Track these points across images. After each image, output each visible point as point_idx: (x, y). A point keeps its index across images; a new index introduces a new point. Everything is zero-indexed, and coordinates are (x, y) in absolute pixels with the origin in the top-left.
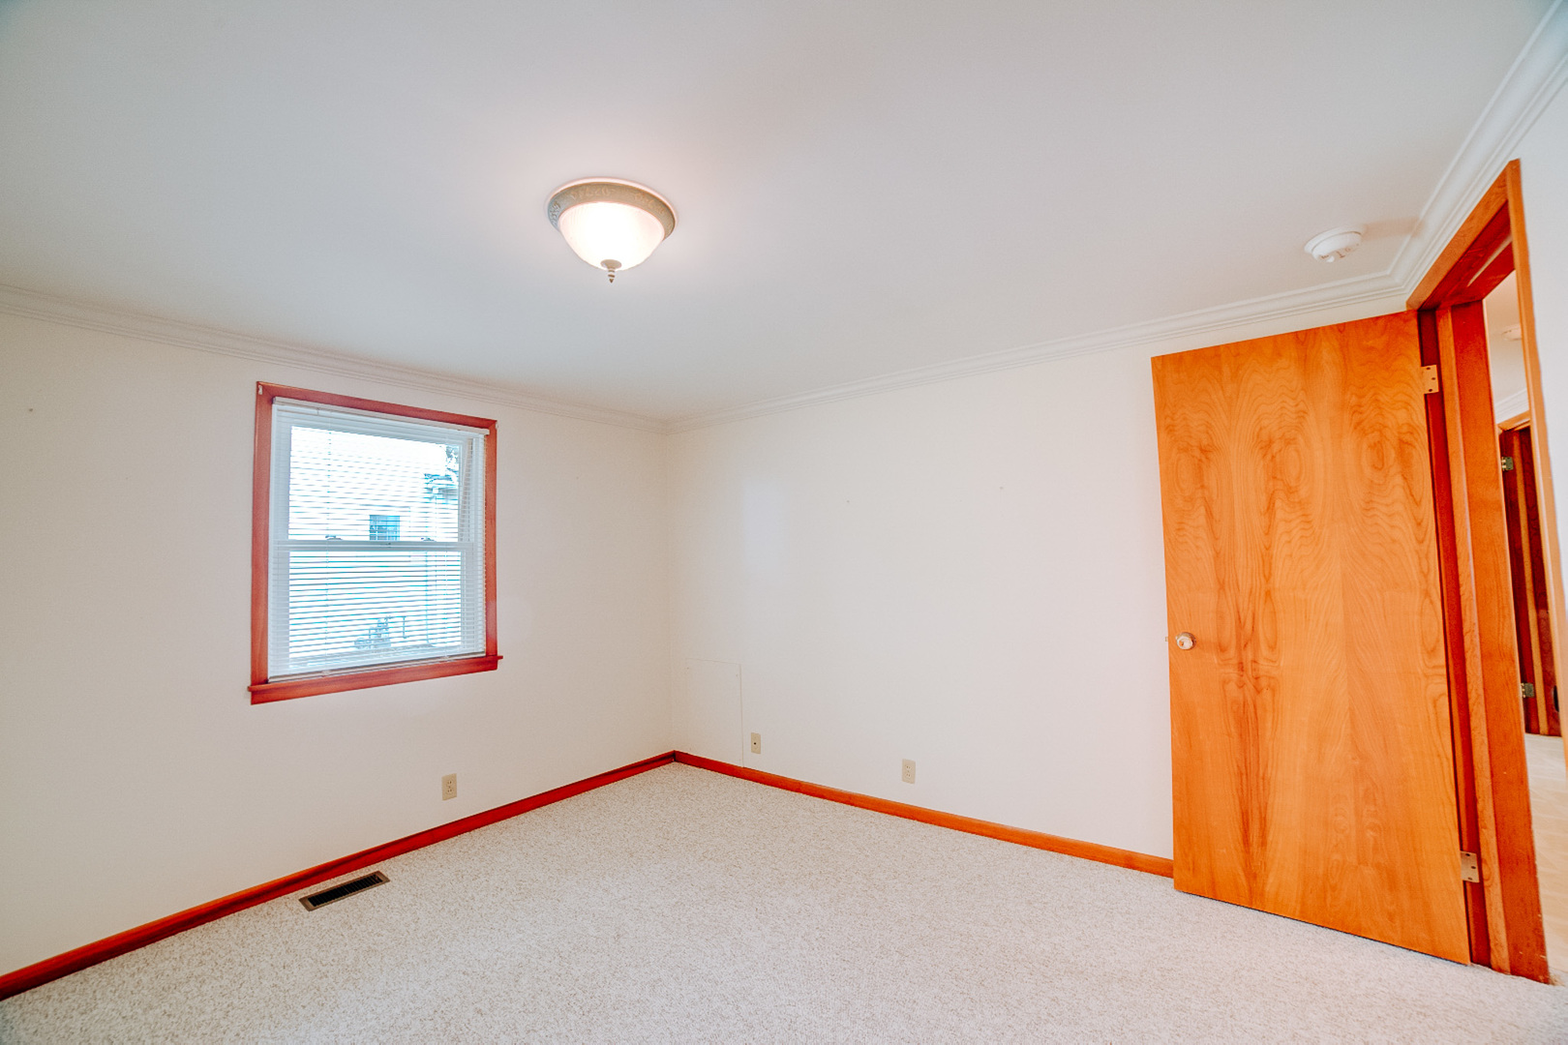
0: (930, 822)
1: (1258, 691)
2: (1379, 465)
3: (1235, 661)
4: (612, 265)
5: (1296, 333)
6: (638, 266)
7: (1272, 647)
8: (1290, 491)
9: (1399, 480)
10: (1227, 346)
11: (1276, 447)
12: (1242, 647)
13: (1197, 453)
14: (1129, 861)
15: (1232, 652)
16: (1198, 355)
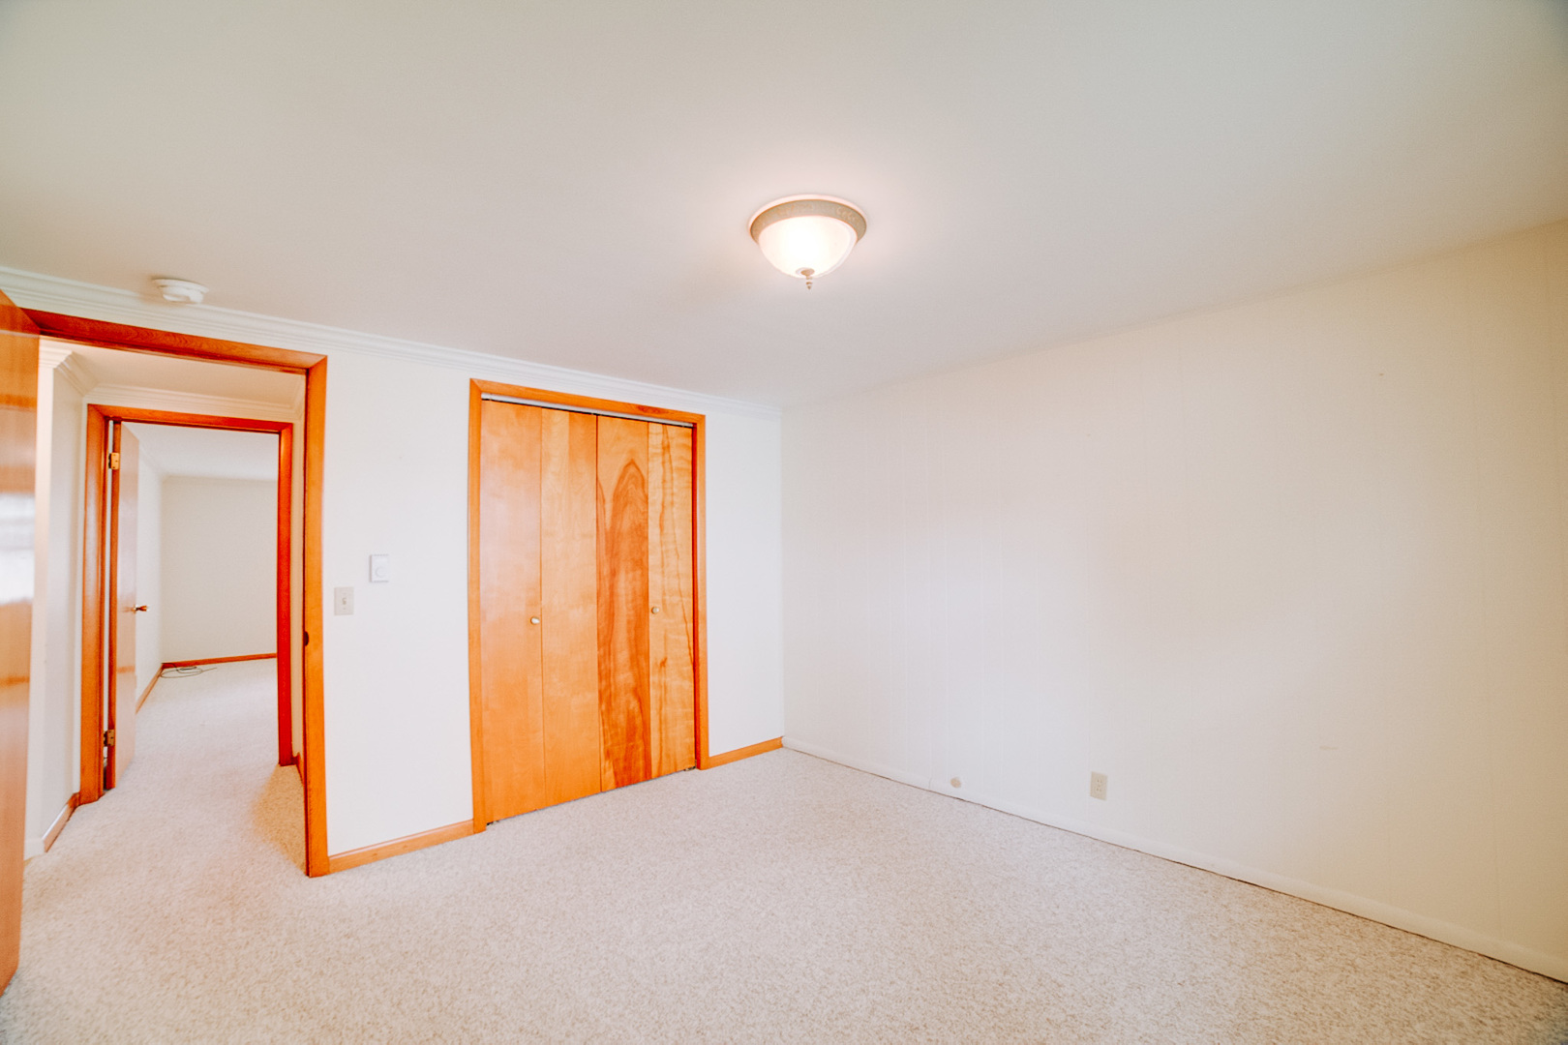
4: (809, 274)
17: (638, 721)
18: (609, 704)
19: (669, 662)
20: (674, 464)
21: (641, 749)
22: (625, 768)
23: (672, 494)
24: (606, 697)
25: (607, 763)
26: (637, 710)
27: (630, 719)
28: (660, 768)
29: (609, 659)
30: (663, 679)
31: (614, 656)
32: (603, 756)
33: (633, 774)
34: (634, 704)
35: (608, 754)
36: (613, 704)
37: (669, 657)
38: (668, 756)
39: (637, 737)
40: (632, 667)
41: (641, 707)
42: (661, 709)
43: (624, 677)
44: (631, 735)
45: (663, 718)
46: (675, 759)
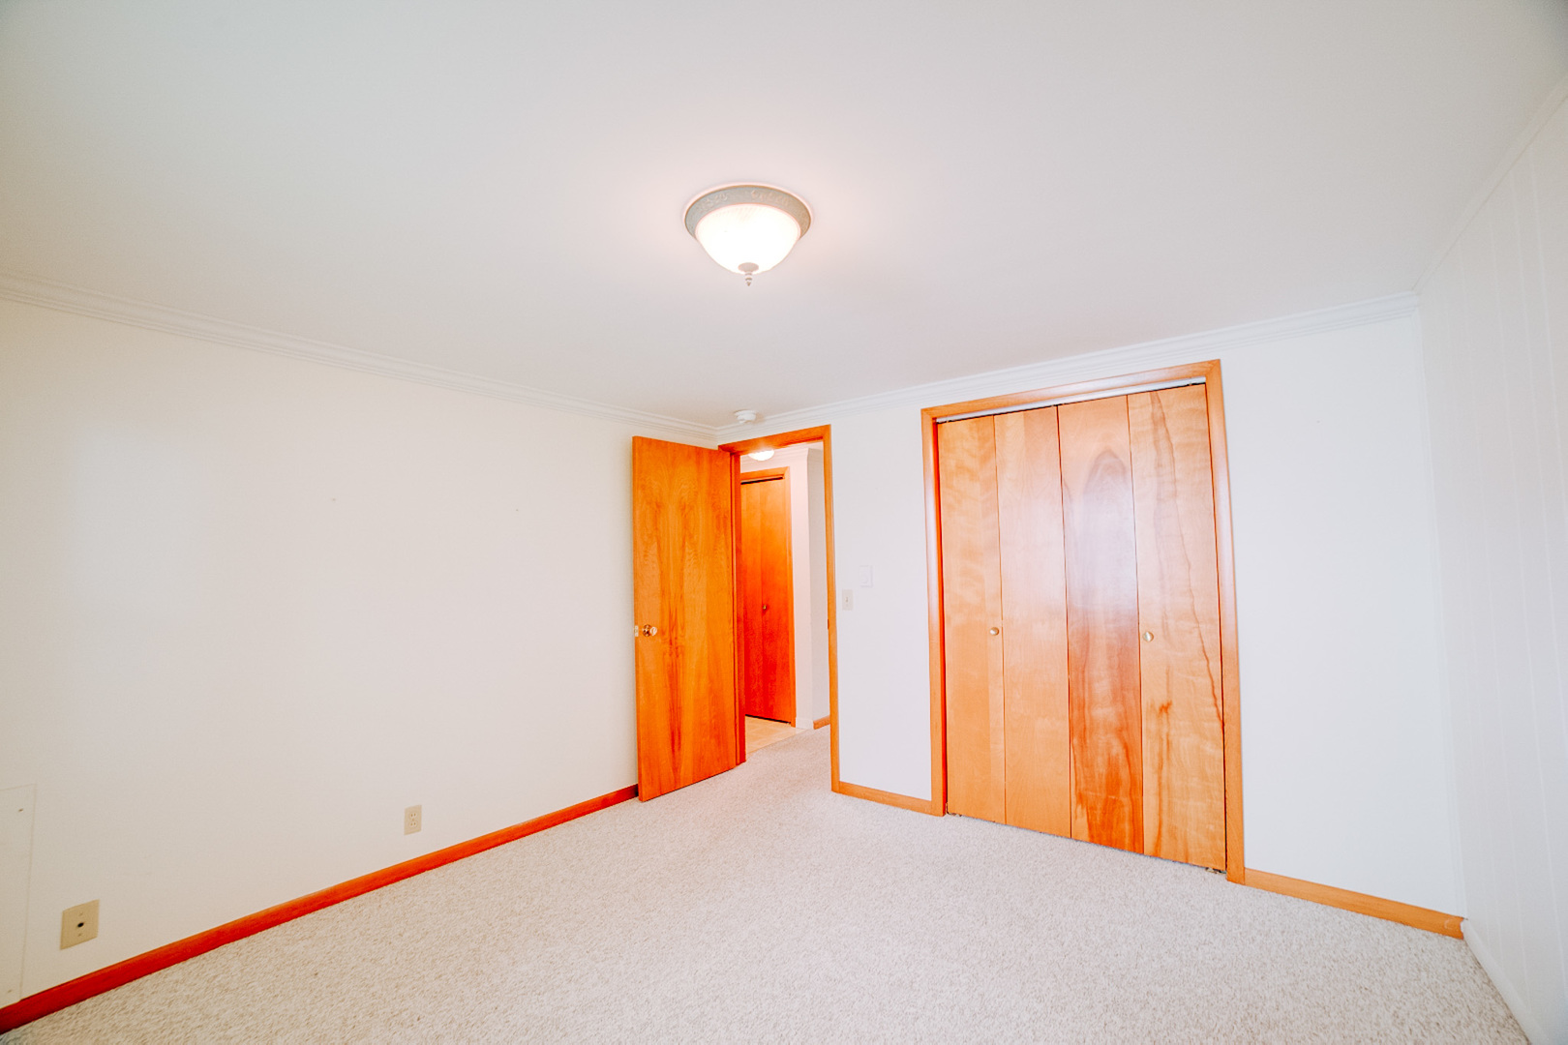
0: (444, 862)
1: (677, 656)
2: (718, 528)
3: (668, 640)
4: (749, 268)
5: (696, 448)
6: (730, 271)
7: (683, 628)
8: (691, 536)
9: (723, 536)
10: (671, 443)
11: (687, 510)
12: (671, 630)
13: (655, 506)
14: (606, 802)
15: (667, 634)
16: (658, 442)
17: (1124, 774)
18: (1083, 738)
19: (1175, 709)
20: (1175, 440)
21: (1127, 810)
22: (1103, 824)
23: (1175, 481)
24: (1080, 731)
25: (1080, 807)
26: (1122, 758)
27: (1111, 763)
28: (1158, 844)
29: (1084, 688)
30: (1165, 730)
31: (1089, 684)
32: (1074, 799)
33: (1114, 835)
34: (1117, 749)
35: (1081, 798)
36: (1088, 741)
37: (1174, 703)
38: (1173, 835)
39: (1121, 791)
40: (1114, 700)
41: (1127, 756)
42: (1161, 768)
43: (1104, 712)
44: (1113, 784)
45: (1164, 781)
46: (1186, 844)
